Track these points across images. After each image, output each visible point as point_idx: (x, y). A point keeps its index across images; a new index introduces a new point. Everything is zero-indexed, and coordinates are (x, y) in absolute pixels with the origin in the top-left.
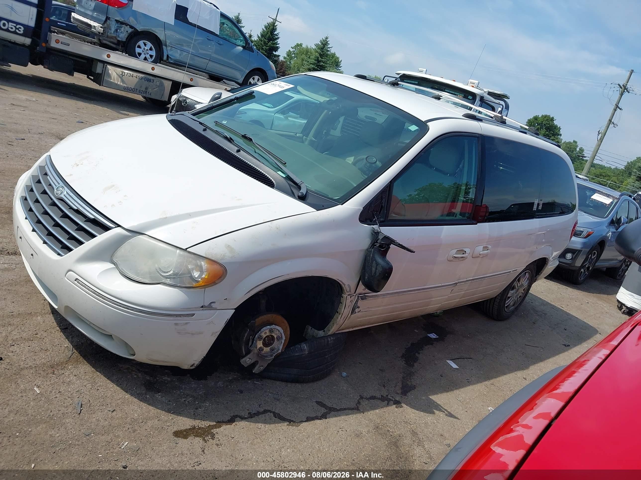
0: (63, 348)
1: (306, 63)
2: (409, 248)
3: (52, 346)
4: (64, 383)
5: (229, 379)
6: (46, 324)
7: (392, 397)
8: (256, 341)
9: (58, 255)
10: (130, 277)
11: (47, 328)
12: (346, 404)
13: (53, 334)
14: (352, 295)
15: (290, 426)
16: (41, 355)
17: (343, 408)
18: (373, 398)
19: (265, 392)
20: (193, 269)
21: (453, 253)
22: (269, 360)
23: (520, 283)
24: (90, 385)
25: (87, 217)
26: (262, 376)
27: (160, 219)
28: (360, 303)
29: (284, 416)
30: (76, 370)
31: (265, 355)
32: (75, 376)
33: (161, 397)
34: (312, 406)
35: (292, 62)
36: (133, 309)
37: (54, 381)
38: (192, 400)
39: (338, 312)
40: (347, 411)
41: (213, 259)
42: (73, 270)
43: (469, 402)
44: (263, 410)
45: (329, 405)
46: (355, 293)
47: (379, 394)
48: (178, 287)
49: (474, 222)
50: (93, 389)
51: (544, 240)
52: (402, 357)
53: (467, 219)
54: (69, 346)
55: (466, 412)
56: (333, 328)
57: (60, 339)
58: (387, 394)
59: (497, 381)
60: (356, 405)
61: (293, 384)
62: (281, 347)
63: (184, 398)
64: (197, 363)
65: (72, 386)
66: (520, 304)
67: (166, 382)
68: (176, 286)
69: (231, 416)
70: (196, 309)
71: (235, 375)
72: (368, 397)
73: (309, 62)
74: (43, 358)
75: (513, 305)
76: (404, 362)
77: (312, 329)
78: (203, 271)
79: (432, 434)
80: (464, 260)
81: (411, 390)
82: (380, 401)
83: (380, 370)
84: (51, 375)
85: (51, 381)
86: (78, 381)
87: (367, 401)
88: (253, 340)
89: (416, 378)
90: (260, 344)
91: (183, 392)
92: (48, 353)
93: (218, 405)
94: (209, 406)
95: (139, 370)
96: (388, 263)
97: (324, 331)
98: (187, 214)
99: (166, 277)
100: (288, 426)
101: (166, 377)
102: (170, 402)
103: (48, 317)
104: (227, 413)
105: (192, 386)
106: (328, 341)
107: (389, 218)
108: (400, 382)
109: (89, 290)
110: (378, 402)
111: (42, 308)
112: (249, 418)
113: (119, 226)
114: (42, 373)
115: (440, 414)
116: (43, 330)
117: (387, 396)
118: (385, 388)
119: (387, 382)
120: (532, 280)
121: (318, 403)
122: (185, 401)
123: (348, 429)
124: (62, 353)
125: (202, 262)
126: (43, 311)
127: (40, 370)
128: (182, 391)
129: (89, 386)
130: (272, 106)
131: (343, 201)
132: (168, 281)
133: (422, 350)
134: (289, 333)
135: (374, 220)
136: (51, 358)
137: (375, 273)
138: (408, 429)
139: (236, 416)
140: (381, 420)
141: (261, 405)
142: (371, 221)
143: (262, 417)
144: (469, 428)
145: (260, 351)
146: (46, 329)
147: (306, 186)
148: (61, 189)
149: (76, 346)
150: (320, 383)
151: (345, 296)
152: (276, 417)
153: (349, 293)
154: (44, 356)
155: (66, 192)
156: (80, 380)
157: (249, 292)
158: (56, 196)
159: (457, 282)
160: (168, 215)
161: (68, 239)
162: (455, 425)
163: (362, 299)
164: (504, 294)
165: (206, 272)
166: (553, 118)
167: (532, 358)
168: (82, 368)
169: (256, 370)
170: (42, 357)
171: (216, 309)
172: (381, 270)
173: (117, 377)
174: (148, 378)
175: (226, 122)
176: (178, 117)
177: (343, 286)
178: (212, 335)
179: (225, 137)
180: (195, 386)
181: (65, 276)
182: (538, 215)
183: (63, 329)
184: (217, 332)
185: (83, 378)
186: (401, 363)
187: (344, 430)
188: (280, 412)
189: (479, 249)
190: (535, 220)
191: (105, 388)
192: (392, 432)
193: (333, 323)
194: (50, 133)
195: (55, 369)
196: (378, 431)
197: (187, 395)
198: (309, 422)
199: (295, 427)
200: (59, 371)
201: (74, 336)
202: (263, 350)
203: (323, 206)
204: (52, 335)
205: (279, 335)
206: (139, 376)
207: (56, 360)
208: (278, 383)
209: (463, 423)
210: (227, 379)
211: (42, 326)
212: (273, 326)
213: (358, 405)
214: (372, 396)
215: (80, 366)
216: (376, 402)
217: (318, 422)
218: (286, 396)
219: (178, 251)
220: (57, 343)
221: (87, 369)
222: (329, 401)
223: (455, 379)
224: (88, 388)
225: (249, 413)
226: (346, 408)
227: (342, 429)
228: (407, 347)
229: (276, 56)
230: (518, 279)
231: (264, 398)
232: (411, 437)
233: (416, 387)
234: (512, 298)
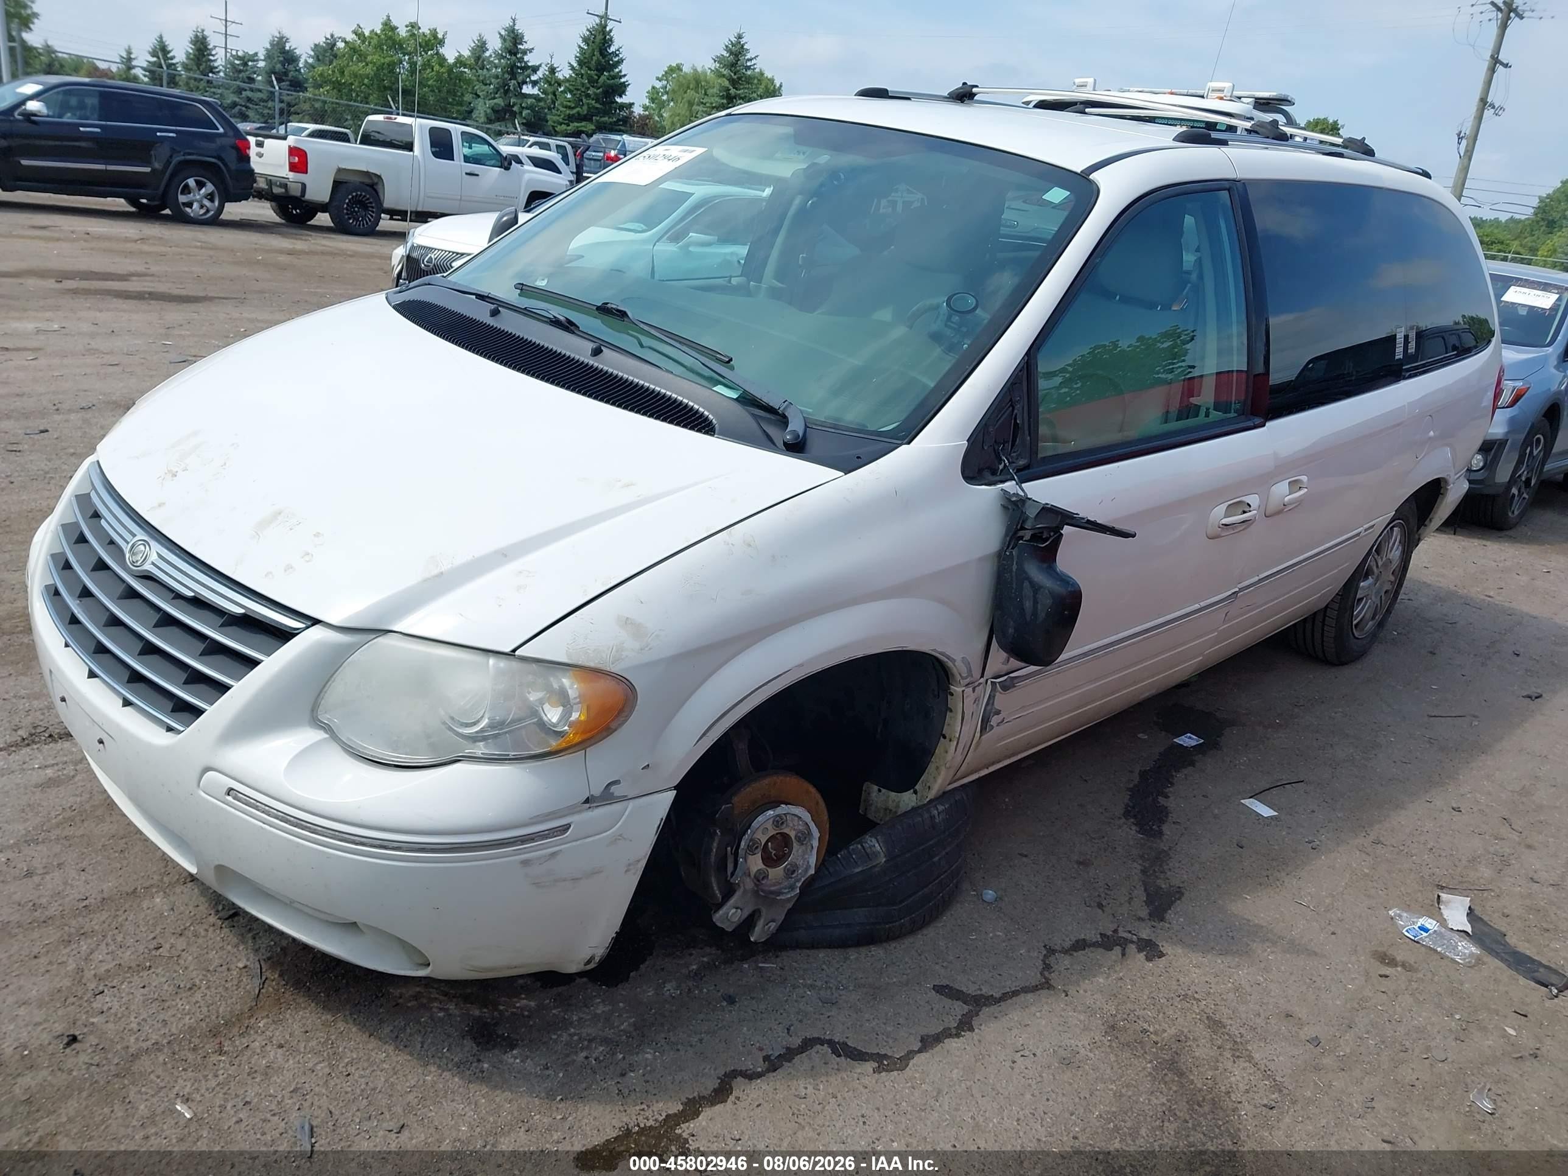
0: (235, 973)
1: (701, 108)
2: (1118, 526)
3: (204, 973)
4: (255, 1075)
5: (691, 969)
6: (181, 914)
7: (1130, 932)
8: (745, 860)
9: (167, 731)
10: (375, 757)
11: (184, 925)
12: (1014, 979)
13: (204, 937)
14: (977, 684)
15: (884, 1074)
16: (179, 1006)
17: (1008, 990)
18: (1080, 945)
19: (794, 987)
20: (541, 702)
21: (1219, 513)
22: (789, 900)
23: (1382, 558)
24: (325, 1067)
25: (226, 613)
26: (775, 945)
27: (425, 581)
28: (1002, 700)
29: (859, 1048)
30: (281, 1028)
31: (773, 888)
32: (281, 1046)
33: (522, 1061)
34: (928, 1002)
35: (664, 115)
36: (398, 846)
37: (225, 1075)
38: (605, 1053)
39: (945, 737)
40: (1022, 997)
41: (592, 664)
42: (215, 767)
43: (1333, 904)
44: (799, 1041)
45: (972, 990)
46: (982, 676)
47: (1093, 932)
48: (510, 759)
49: (1258, 421)
50: (333, 1075)
51: (1432, 433)
52: (1127, 814)
53: (1239, 415)
54: (248, 963)
55: (1333, 933)
56: (940, 781)
57: (222, 948)
58: (1115, 926)
59: (1386, 830)
60: (1041, 974)
61: (863, 950)
62: (813, 860)
63: (582, 1049)
64: (600, 952)
65: (276, 1078)
66: (1389, 611)
67: (526, 1013)
68: (506, 759)
69: (718, 1078)
70: (572, 810)
71: (703, 957)
72: (1067, 944)
73: (708, 105)
74: (186, 1011)
75: (1373, 618)
76: (1134, 828)
77: (880, 791)
78: (572, 702)
79: (1263, 1016)
80: (1248, 526)
81: (1173, 902)
82: (1101, 950)
83: (1079, 863)
84: (215, 1058)
85: (217, 1076)
86: (291, 1062)
87: (1067, 957)
88: (736, 855)
89: (1177, 865)
90: (755, 863)
91: (575, 1034)
92: (198, 996)
93: (678, 1050)
94: (655, 1058)
95: (446, 994)
96: (1064, 580)
97: (915, 792)
98: (496, 552)
99: (474, 739)
100: (876, 1075)
101: (524, 999)
102: (547, 1069)
103: (182, 893)
104: (706, 1071)
105: (599, 1012)
106: (932, 818)
107: (1040, 456)
108: (1138, 887)
109: (269, 815)
110: (1098, 954)
111: (163, 870)
112: (768, 1071)
113: (316, 622)
114: (191, 1056)
115: (1266, 954)
116: (174, 933)
117: (1115, 931)
118: (1103, 911)
119: (1106, 894)
120: (1410, 543)
121: (940, 989)
122: (587, 1058)
123: (1038, 1048)
124: (235, 988)
125: (564, 680)
126: (165, 878)
127: (184, 1050)
128: (572, 1030)
129: (322, 1068)
130: (645, 227)
131: (908, 433)
132: (480, 749)
133: (1172, 784)
134: (826, 817)
135: (1001, 467)
136: (208, 1007)
137: (1035, 613)
138: (1194, 1016)
139: (734, 1074)
140: (1118, 1006)
141: (792, 1028)
142: (994, 472)
143: (801, 1062)
144: (1353, 979)
145: (758, 881)
146: (182, 927)
147: (801, 411)
148: (142, 547)
149: (269, 959)
150: (930, 932)
151: (956, 689)
152: (839, 1056)
153: (968, 680)
154: (187, 1007)
155: (155, 554)
156: (294, 1058)
157: (704, 734)
158: (132, 570)
159: (1237, 590)
160: (445, 566)
161: (185, 683)
162: (1314, 979)
163: (1005, 687)
164: (1348, 593)
165: (578, 703)
166: (1336, 122)
167: (1456, 750)
168: (295, 1021)
169: (757, 935)
170: (184, 1009)
171: (625, 799)
172: (1049, 602)
173: (394, 1027)
174: (477, 1013)
175: (546, 281)
176: (418, 292)
177: (950, 664)
178: (626, 871)
179: (551, 321)
180: (607, 1009)
181: (199, 785)
182: (1408, 370)
183: (227, 919)
184: (639, 861)
185: (302, 1050)
186: (1127, 833)
187: (1027, 1053)
188: (847, 1038)
189: (1281, 490)
190: (1403, 384)
191: (366, 1065)
192: (1156, 1033)
193: (937, 768)
194: (108, 402)
195: (222, 1039)
196: (1117, 1038)
197: (590, 1041)
198: (930, 1051)
199: (895, 1073)
200: (234, 1041)
201: (258, 934)
202: (766, 877)
203: (858, 457)
204: (200, 941)
205: (801, 828)
206: (451, 1012)
207: (221, 1010)
208: (822, 954)
209: (1336, 969)
210: (684, 971)
211: (169, 921)
212: (783, 809)
213: (1046, 973)
214: (1077, 941)
215: (288, 1016)
216: (1090, 955)
217: (954, 1044)
218: (851, 988)
219: (492, 661)
220: (217, 962)
221: (309, 1021)
222: (969, 980)
223: (1276, 847)
224: (321, 1074)
225: (766, 1058)
226: (1018, 988)
227: (1022, 1053)
228: (1131, 786)
229: (622, 107)
230: (1378, 548)
231: (796, 1004)
232: (1208, 1036)
233: (1183, 890)
234: (1366, 603)
